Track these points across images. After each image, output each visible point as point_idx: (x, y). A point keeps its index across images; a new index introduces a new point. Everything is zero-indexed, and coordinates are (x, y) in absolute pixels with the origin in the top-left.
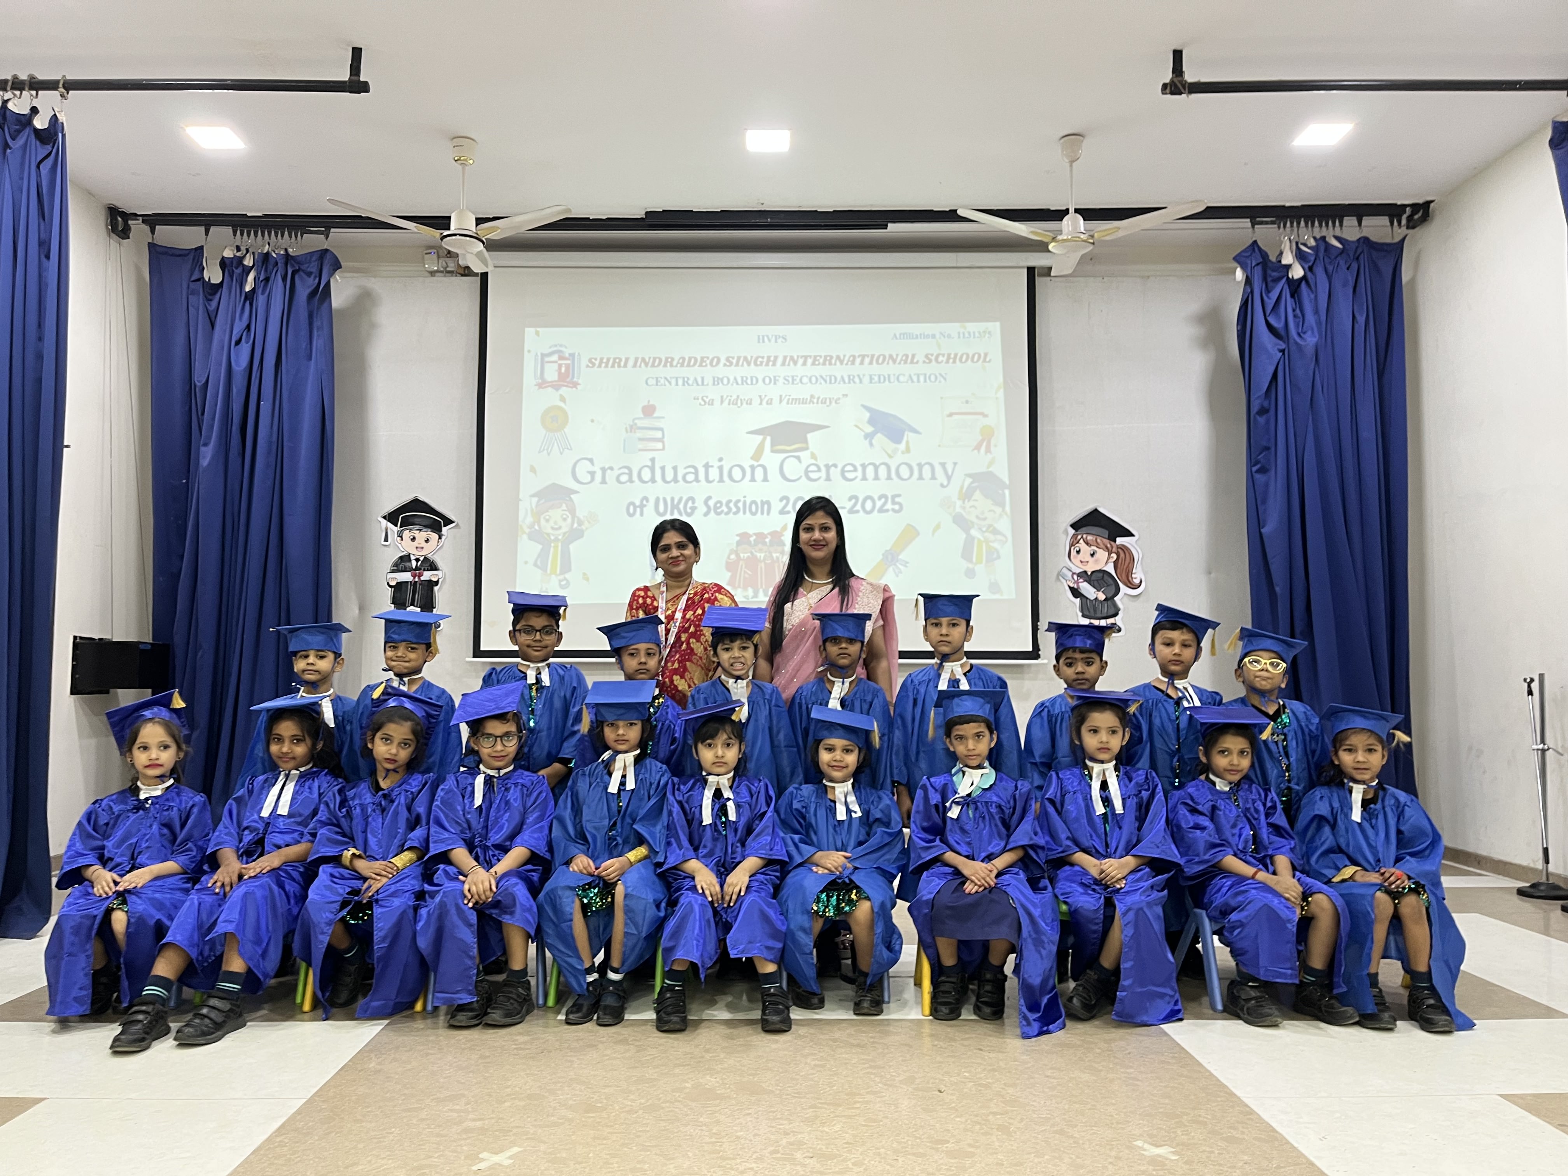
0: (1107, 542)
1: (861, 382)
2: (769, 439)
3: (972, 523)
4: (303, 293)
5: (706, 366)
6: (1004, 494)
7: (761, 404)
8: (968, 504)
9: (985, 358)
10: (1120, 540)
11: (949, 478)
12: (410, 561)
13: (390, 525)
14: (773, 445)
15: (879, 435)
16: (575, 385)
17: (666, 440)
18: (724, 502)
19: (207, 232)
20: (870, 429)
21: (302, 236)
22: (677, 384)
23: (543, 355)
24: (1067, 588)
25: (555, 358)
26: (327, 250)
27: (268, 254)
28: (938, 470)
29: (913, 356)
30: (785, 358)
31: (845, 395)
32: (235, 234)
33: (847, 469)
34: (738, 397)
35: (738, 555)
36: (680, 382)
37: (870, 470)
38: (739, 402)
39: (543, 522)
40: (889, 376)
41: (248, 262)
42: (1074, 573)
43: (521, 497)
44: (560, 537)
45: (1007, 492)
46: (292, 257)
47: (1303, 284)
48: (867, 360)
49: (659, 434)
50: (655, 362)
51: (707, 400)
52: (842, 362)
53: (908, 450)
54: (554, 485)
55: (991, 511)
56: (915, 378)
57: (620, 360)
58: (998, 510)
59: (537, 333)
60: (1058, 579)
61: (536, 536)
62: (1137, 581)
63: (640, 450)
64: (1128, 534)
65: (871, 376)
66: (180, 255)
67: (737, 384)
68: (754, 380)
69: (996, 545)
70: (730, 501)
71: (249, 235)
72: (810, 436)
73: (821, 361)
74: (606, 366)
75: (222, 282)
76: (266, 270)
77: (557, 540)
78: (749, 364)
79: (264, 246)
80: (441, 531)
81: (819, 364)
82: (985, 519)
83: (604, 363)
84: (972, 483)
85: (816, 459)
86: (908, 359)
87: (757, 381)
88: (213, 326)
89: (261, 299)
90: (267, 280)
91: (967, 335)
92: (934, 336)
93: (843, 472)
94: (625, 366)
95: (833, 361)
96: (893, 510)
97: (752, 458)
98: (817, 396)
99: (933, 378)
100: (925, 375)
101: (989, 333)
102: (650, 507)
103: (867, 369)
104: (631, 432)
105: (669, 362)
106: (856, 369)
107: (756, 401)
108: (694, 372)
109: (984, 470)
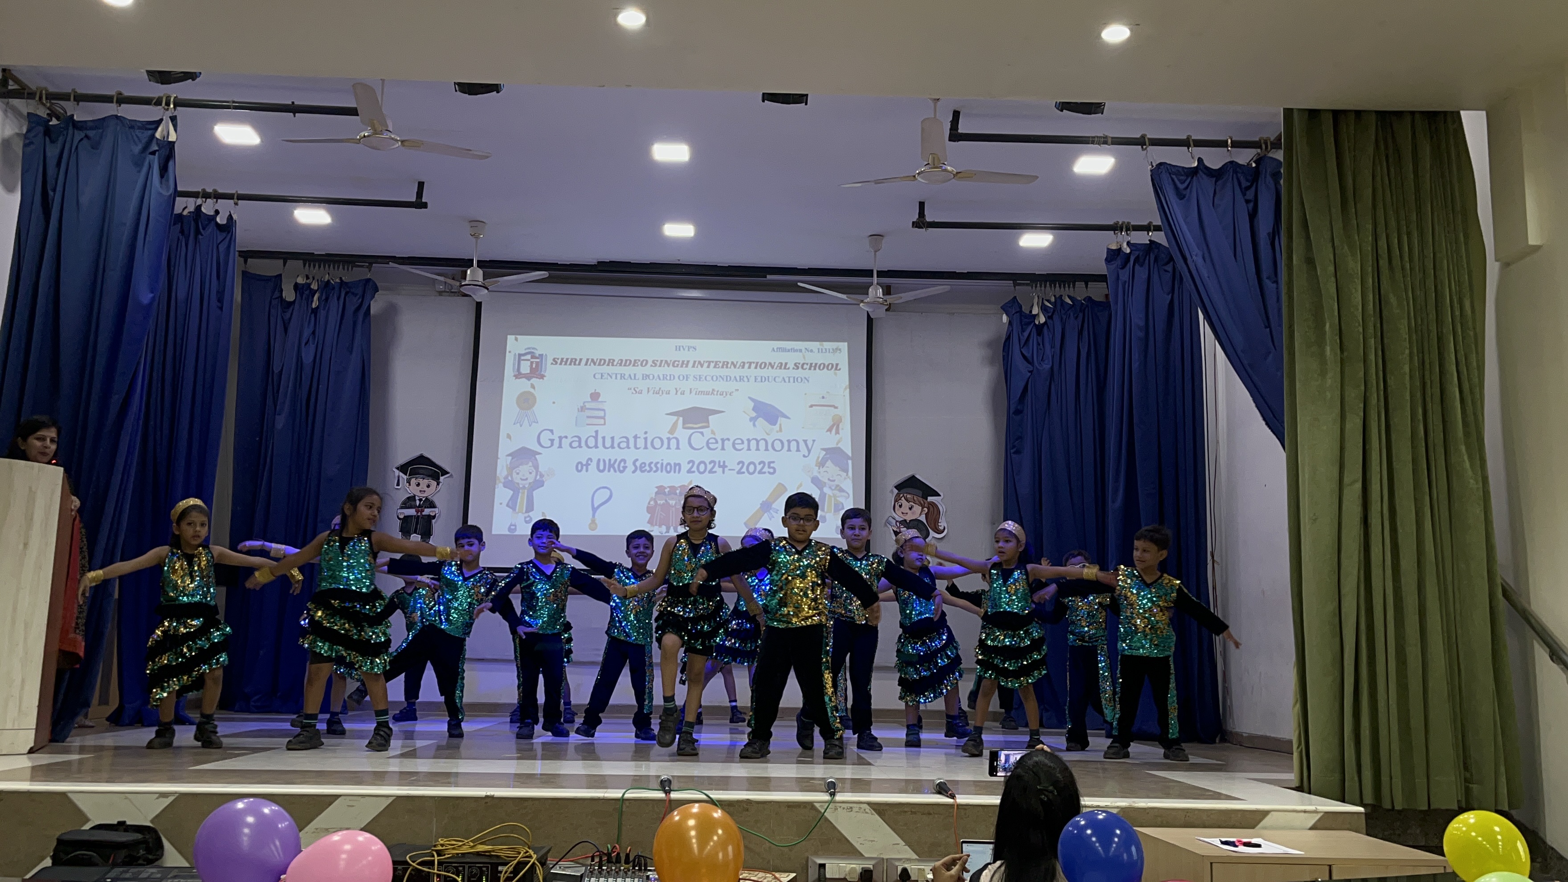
0: (921, 499)
1: (748, 381)
2: (681, 419)
3: (825, 483)
4: (350, 309)
5: (638, 366)
6: (848, 464)
7: (676, 394)
9: (836, 367)
10: (930, 499)
11: (809, 451)
12: (415, 500)
13: (401, 474)
14: (684, 423)
15: (760, 419)
16: (542, 377)
17: (606, 418)
18: (647, 463)
19: (284, 265)
20: (754, 414)
21: (353, 269)
22: (616, 378)
23: (520, 355)
24: (892, 532)
25: (529, 357)
26: (369, 279)
27: (328, 281)
28: (802, 444)
29: (786, 364)
30: (695, 362)
31: (737, 390)
32: (304, 266)
33: (736, 442)
34: (660, 388)
35: (656, 502)
36: (619, 376)
37: (753, 443)
38: (661, 392)
39: (514, 475)
40: (768, 377)
41: (314, 286)
42: (897, 521)
43: (499, 456)
44: (527, 486)
45: (850, 462)
46: (346, 283)
47: (1045, 327)
48: (753, 366)
49: (601, 414)
50: (601, 362)
51: (638, 390)
52: (735, 367)
53: (781, 430)
54: (524, 448)
55: (838, 475)
56: (787, 380)
57: (576, 360)
58: (844, 475)
59: (516, 339)
60: (885, 525)
61: (508, 484)
62: (941, 528)
63: (588, 425)
64: (937, 494)
65: (755, 377)
66: (265, 280)
67: (660, 379)
68: (672, 377)
70: (652, 463)
71: (314, 267)
72: (710, 418)
73: (721, 365)
74: (566, 364)
75: (295, 300)
76: (327, 293)
77: (524, 487)
78: (668, 366)
79: (325, 275)
80: (439, 479)
81: (719, 367)
83: (564, 362)
84: (825, 455)
85: (714, 434)
86: (783, 366)
87: (674, 378)
88: (286, 330)
89: (322, 313)
90: (327, 299)
91: (824, 351)
92: (801, 351)
93: (734, 444)
94: (579, 364)
95: (729, 366)
96: (769, 473)
97: (669, 432)
98: (716, 390)
99: (799, 380)
100: (794, 378)
101: (840, 350)
102: (593, 465)
103: (753, 372)
104: (582, 411)
105: (611, 362)
106: (745, 372)
107: (673, 392)
108: (628, 370)
109: (834, 446)
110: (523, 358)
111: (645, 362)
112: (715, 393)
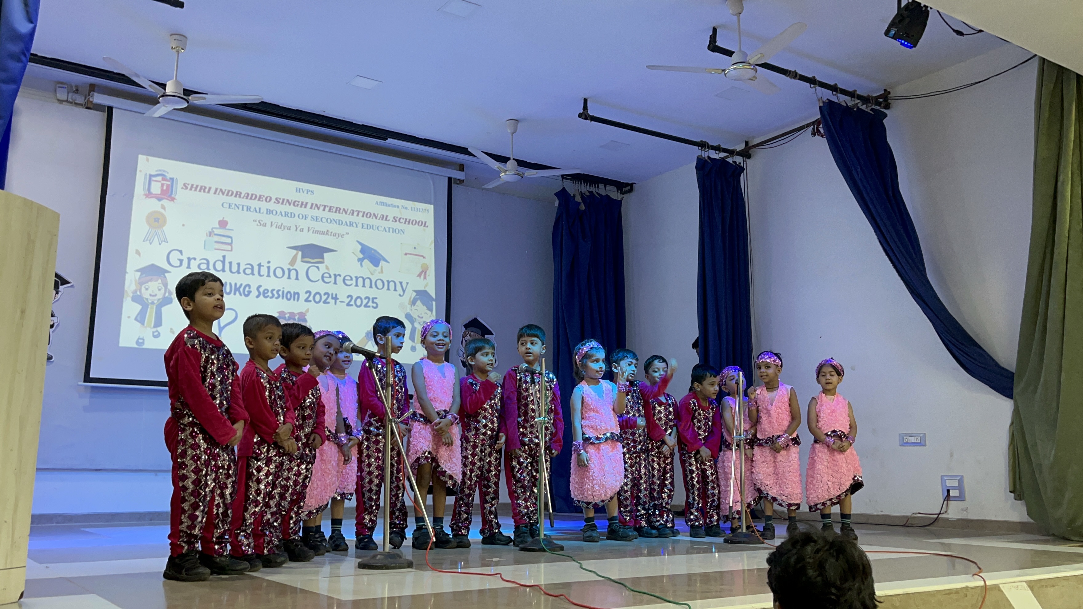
0: (480, 335)
1: (357, 227)
2: (300, 253)
3: (415, 319)
5: (262, 201)
7: (296, 230)
8: (414, 308)
9: (425, 224)
10: (486, 336)
11: (404, 291)
14: (303, 257)
15: (366, 261)
16: (173, 199)
17: (233, 244)
18: (270, 290)
20: (361, 256)
22: (243, 209)
24: (460, 361)
28: (398, 285)
29: (387, 216)
30: (312, 204)
31: (347, 233)
33: (346, 278)
34: (282, 224)
36: (245, 208)
37: (360, 281)
38: (283, 227)
39: (143, 290)
40: (373, 225)
43: (127, 270)
44: (155, 302)
47: (585, 214)
49: (229, 240)
50: (230, 193)
51: (262, 223)
52: (346, 213)
53: (382, 272)
54: (153, 266)
55: (425, 313)
56: (387, 230)
57: (205, 188)
58: (429, 313)
61: (137, 299)
63: (216, 249)
64: (491, 333)
65: (362, 224)
67: (282, 216)
70: (275, 290)
72: (325, 255)
73: (334, 210)
74: (196, 190)
77: (153, 303)
78: (290, 204)
80: (58, 288)
81: (332, 212)
82: (422, 318)
83: (194, 188)
84: (416, 295)
85: (328, 269)
86: (384, 218)
87: (294, 216)
91: (416, 209)
92: (398, 207)
93: (344, 280)
94: (208, 192)
95: (341, 211)
96: (373, 307)
97: (289, 264)
98: (330, 231)
99: (397, 231)
100: (393, 229)
101: (428, 210)
103: (361, 220)
104: (210, 236)
105: (238, 194)
106: (354, 219)
107: (293, 228)
108: (254, 204)
109: (423, 289)
110: (154, 179)
111: (269, 198)
112: (330, 234)
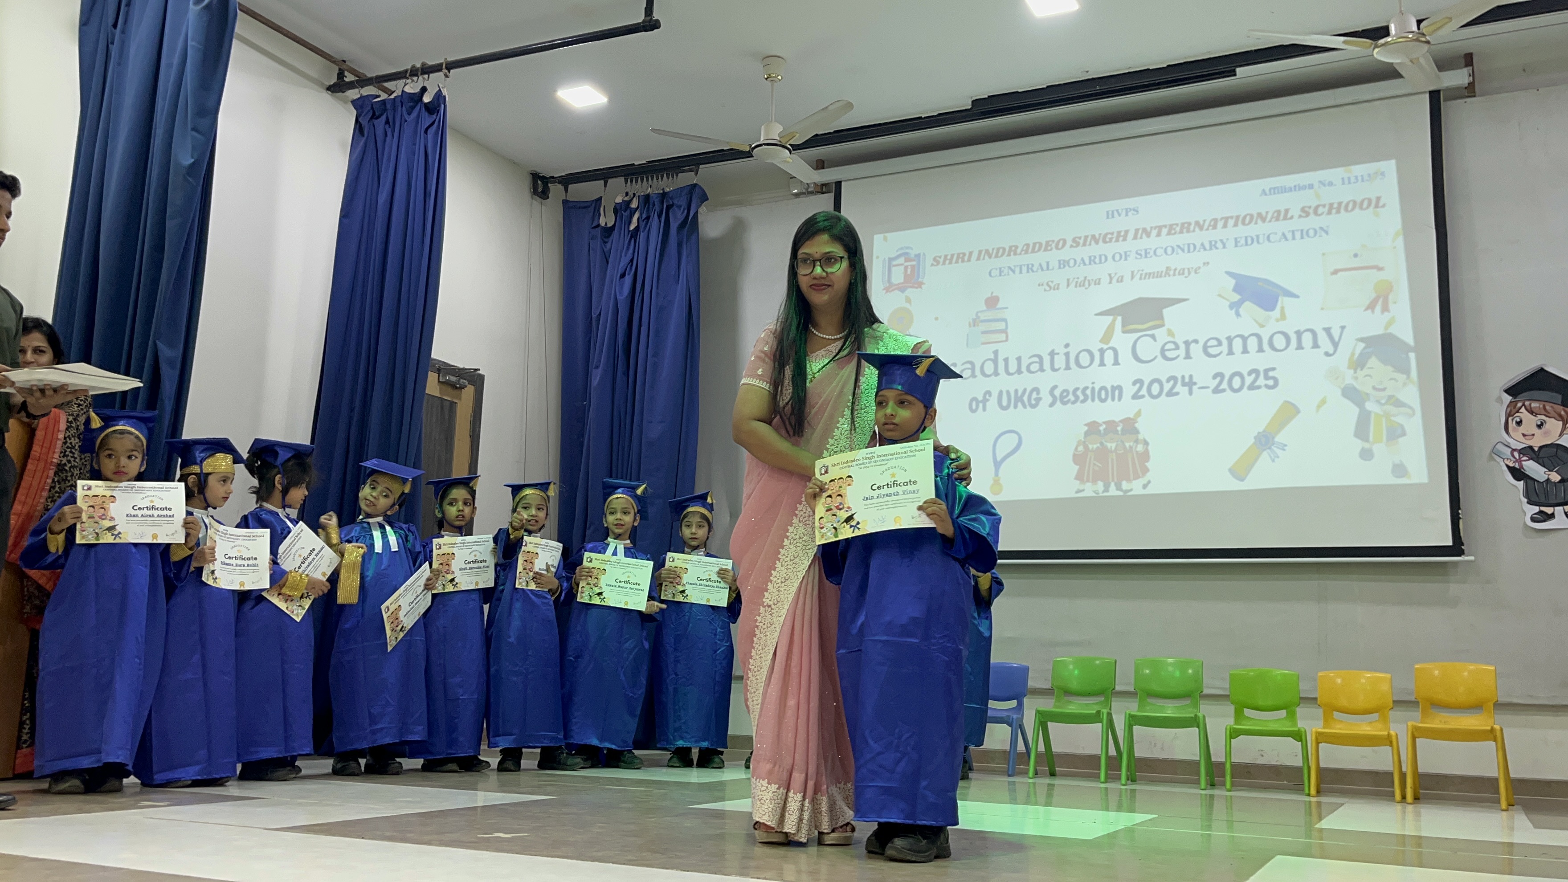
0: (1560, 409)
1: (1224, 247)
2: (1119, 318)
3: (1367, 394)
4: (674, 226)
5: (1051, 250)
6: (1408, 358)
7: (1110, 282)
8: (1361, 373)
9: (1378, 203)
11: (1336, 345)
14: (1123, 325)
15: (1247, 304)
16: (920, 285)
17: (1009, 331)
18: (1071, 390)
19: (605, 184)
20: (1236, 297)
21: (677, 176)
22: (1021, 272)
23: (889, 259)
24: (1505, 468)
25: (902, 260)
26: (695, 185)
27: (650, 195)
28: (1323, 338)
29: (1287, 211)
30: (1137, 231)
31: (1206, 264)
32: (626, 183)
33: (1210, 344)
34: (1086, 278)
35: (1086, 448)
36: (1024, 269)
37: (1238, 344)
38: (1087, 283)
40: (1258, 236)
41: (634, 204)
42: (1514, 450)
45: (1412, 356)
46: (668, 194)
48: (1231, 222)
49: (1002, 326)
50: (1000, 252)
51: (1052, 285)
52: (1201, 228)
53: (1283, 317)
55: (1391, 379)
56: (1289, 236)
57: (964, 254)
58: (1402, 377)
59: (885, 239)
60: (1491, 458)
63: (984, 343)
65: (1236, 239)
66: (584, 207)
67: (1085, 264)
68: (1104, 258)
69: (1400, 420)
70: (1077, 389)
71: (637, 182)
72: (1166, 311)
73: (1178, 229)
74: (951, 262)
75: (614, 225)
76: (648, 210)
78: (1097, 242)
79: (647, 189)
81: (1175, 233)
82: (1384, 389)
84: (1365, 348)
85: (1173, 335)
86: (1281, 215)
87: (1106, 260)
88: (608, 262)
89: (642, 236)
90: (648, 218)
91: (1353, 180)
92: (1311, 186)
93: (1205, 348)
94: (969, 260)
95: (1192, 228)
96: (1267, 386)
97: (1101, 341)
98: (1173, 268)
99: (1311, 233)
100: (1302, 231)
101: (1383, 174)
102: (993, 401)
103: (1232, 232)
104: (974, 326)
105: (1013, 250)
106: (1219, 234)
107: (1105, 279)
108: (1038, 258)
109: (1381, 331)
110: (894, 263)
111: (1061, 243)
112: (1171, 273)
